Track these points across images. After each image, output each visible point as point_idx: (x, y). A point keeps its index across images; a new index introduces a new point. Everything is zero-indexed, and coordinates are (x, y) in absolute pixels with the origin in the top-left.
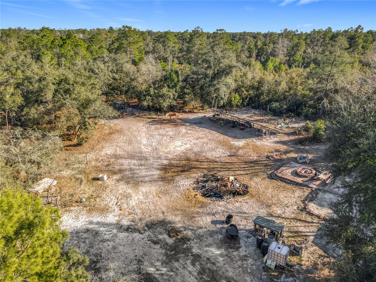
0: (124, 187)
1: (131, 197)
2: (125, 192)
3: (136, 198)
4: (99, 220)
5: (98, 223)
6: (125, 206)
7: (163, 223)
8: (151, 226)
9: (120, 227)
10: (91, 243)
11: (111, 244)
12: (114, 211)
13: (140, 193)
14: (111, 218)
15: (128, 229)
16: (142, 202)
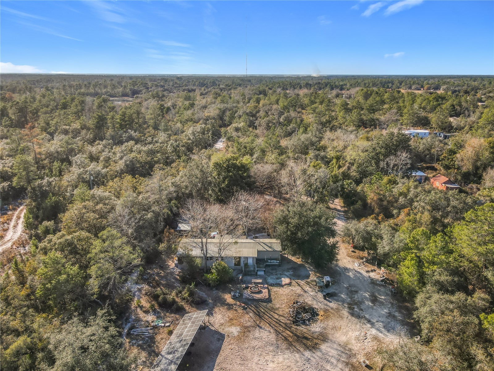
0: (355, 347)
1: (356, 337)
2: (357, 343)
3: (353, 335)
4: (380, 334)
5: (381, 332)
6: (363, 334)
7: (352, 314)
8: (359, 317)
9: (373, 324)
10: (389, 324)
11: (380, 319)
12: (370, 335)
13: (348, 337)
14: (374, 331)
15: (369, 321)
16: (352, 330)
